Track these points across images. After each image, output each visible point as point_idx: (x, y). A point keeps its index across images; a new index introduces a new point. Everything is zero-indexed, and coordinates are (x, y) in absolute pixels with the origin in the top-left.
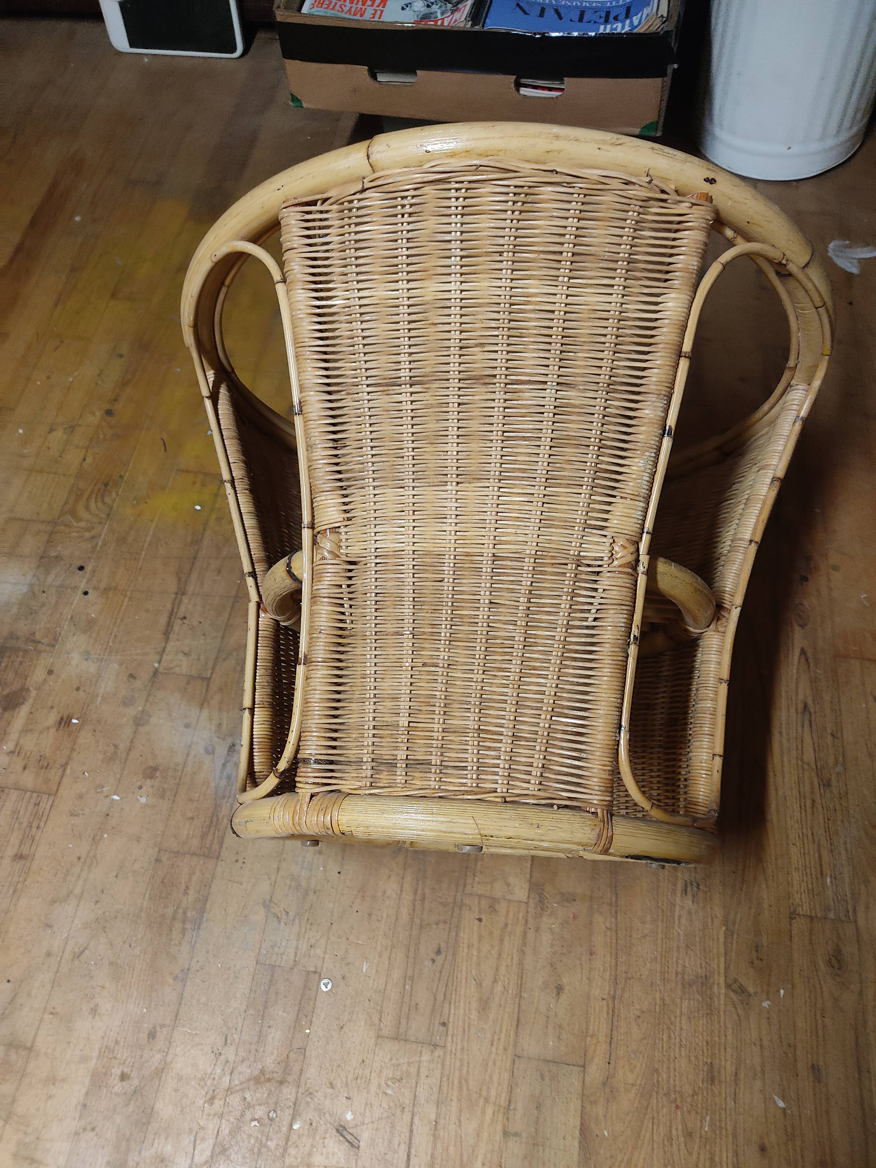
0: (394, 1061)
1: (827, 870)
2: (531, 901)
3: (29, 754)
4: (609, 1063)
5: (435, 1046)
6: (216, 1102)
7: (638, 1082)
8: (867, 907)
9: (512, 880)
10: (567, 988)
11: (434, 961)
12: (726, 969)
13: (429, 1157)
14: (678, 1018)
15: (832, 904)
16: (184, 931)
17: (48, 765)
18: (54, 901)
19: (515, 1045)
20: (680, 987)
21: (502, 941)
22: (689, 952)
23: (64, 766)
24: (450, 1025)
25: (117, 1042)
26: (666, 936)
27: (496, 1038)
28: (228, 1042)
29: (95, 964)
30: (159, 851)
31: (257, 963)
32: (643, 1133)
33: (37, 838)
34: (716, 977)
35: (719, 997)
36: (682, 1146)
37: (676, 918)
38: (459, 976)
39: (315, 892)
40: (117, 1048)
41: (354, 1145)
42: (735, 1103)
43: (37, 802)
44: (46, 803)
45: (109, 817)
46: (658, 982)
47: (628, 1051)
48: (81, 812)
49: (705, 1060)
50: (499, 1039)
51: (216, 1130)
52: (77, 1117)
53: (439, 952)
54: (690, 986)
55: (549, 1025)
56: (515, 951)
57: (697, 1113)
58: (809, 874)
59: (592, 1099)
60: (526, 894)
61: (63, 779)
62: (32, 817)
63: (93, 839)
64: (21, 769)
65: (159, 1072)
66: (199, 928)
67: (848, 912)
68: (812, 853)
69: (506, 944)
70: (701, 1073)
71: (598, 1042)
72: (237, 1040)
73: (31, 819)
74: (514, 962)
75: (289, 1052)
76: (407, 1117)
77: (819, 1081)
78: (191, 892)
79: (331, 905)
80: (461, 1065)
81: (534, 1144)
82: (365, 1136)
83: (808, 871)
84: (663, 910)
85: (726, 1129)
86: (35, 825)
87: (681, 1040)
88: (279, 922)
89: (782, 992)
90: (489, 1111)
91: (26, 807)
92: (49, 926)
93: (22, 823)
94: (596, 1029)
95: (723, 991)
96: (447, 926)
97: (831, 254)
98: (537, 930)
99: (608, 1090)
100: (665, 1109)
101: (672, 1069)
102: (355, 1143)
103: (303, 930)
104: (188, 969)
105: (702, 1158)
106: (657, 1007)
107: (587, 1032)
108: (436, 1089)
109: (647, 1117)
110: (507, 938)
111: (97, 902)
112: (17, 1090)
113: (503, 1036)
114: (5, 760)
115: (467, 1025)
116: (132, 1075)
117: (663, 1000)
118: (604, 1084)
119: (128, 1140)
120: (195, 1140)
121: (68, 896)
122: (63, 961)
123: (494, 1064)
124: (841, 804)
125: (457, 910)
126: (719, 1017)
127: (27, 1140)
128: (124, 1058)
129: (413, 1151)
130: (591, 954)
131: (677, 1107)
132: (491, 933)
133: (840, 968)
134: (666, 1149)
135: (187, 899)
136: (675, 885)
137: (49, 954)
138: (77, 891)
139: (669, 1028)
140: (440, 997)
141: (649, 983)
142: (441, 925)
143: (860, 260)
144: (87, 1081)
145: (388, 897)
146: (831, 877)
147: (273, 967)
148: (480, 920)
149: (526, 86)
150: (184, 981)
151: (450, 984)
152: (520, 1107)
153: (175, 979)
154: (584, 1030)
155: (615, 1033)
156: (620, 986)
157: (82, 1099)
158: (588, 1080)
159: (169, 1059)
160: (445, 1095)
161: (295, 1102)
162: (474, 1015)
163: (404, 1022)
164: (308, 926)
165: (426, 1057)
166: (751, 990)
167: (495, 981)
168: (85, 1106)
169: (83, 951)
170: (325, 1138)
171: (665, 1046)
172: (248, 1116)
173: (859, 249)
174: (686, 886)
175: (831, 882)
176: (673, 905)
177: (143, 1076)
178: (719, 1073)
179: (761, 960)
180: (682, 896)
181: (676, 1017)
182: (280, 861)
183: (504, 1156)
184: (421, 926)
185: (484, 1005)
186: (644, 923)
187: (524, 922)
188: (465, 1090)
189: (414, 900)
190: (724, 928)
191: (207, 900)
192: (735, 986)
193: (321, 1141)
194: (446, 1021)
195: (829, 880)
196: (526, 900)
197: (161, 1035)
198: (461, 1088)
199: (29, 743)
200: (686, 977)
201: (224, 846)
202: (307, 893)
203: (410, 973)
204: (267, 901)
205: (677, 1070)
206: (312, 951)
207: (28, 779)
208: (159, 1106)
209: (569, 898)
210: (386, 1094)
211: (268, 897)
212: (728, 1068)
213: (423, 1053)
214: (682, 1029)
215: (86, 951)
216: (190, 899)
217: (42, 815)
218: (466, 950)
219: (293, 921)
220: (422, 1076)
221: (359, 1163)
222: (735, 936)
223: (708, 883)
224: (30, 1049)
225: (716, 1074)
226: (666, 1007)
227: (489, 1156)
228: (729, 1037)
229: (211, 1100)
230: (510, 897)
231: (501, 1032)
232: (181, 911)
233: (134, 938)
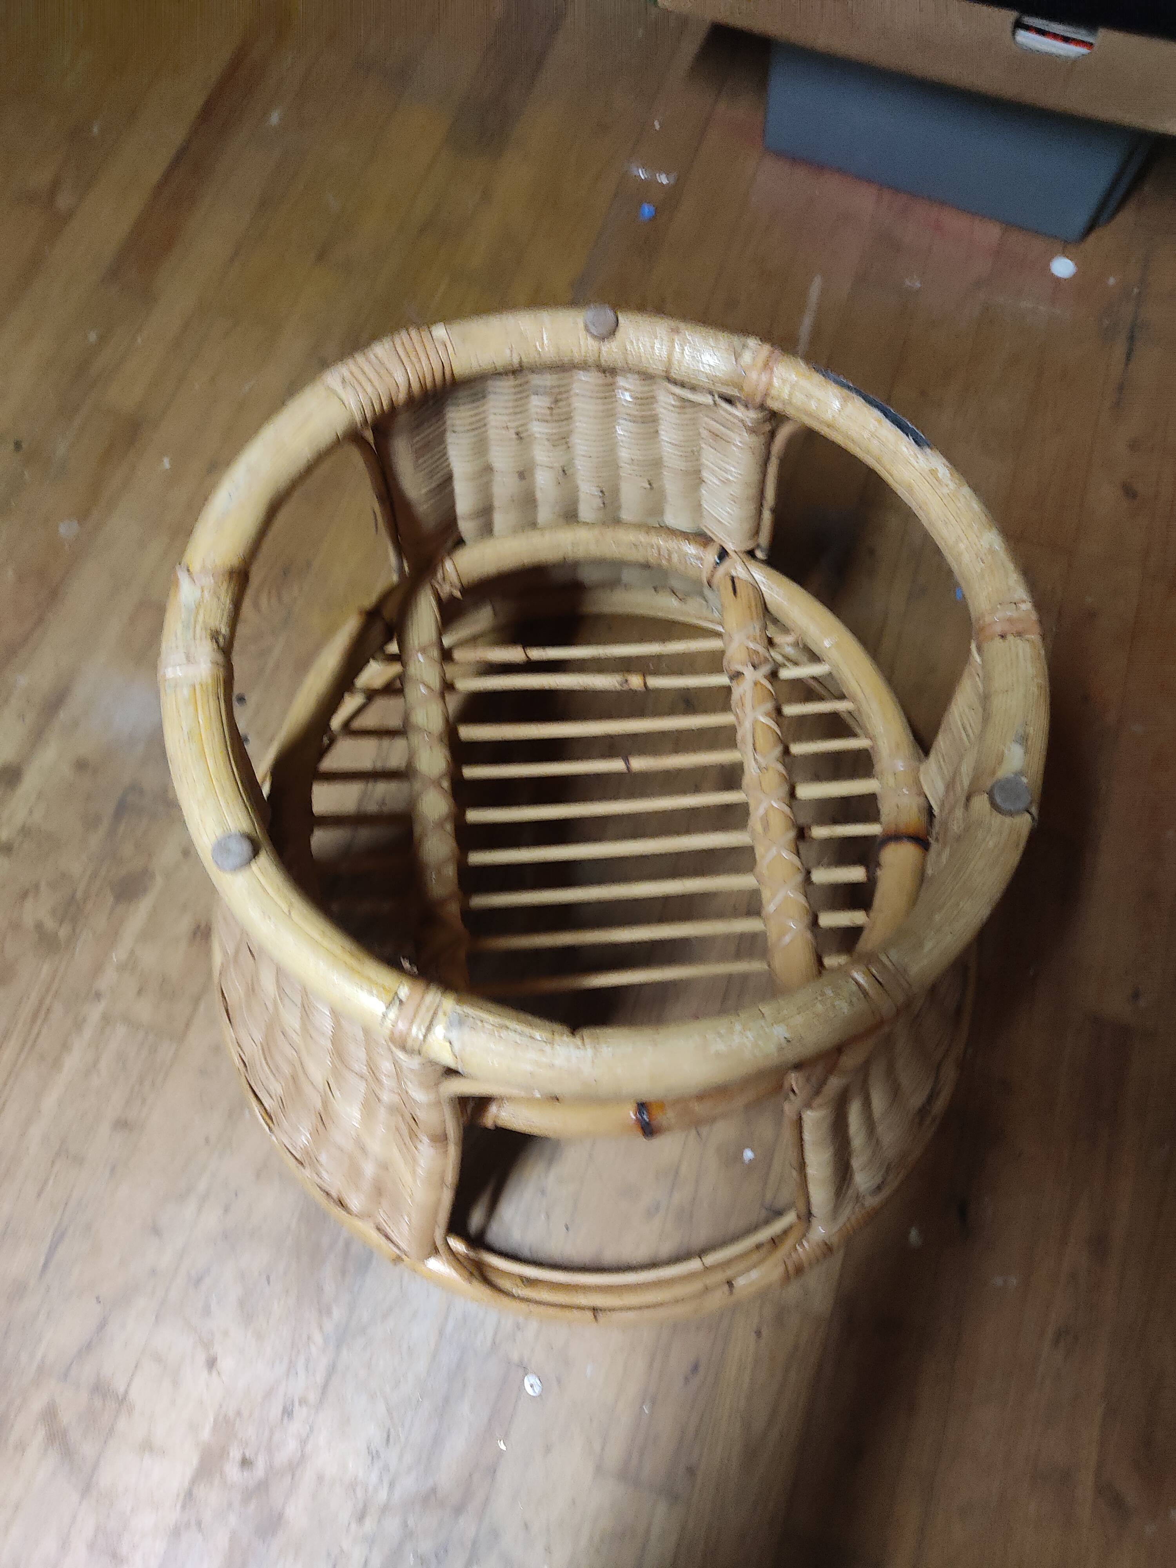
3: (147, 972)
5: (676, 1498)
6: (367, 1520)
11: (687, 1380)
12: (1098, 1466)
17: (173, 993)
18: (167, 1198)
20: (1029, 1479)
23: (197, 1000)
24: (700, 1474)
25: (239, 1414)
28: (391, 1441)
29: (218, 1298)
31: (440, 1335)
33: (150, 1100)
35: (1083, 1503)
40: (238, 1422)
43: (154, 1047)
44: (165, 1051)
47: (942, 1557)
52: (179, 1507)
53: (696, 1369)
61: (194, 1019)
62: (146, 1068)
63: (229, 1115)
64: (135, 994)
71: (902, 1535)
72: (403, 1441)
73: (144, 1072)
75: (474, 1471)
86: (149, 1080)
91: (138, 1052)
92: (157, 1232)
93: (130, 1074)
95: (1090, 1496)
104: (345, 1328)
108: (669, 1559)
111: (227, 1209)
112: (101, 1453)
114: (112, 976)
116: (257, 1461)
119: (245, 1553)
121: (188, 1192)
122: (173, 1285)
126: (1079, 1534)
127: (109, 1527)
128: (247, 1437)
137: (154, 1273)
138: (200, 1189)
139: (1005, 1537)
140: (691, 1431)
142: (704, 1332)
144: (195, 1461)
147: (462, 1347)
148: (759, 1334)
149: (1028, 28)
150: (338, 1346)
151: (706, 1416)
157: (186, 1484)
159: (308, 1450)
161: (475, 1542)
163: (636, 1456)
168: (189, 1495)
177: (272, 1467)
184: (675, 1328)
192: (1107, 1494)
197: (301, 1413)
199: (149, 957)
203: (652, 1390)
208: (289, 1512)
210: (599, 1551)
214: (1023, 1541)
215: (207, 1278)
217: (160, 1067)
224: (121, 1401)
229: (361, 1517)
233: (275, 1271)
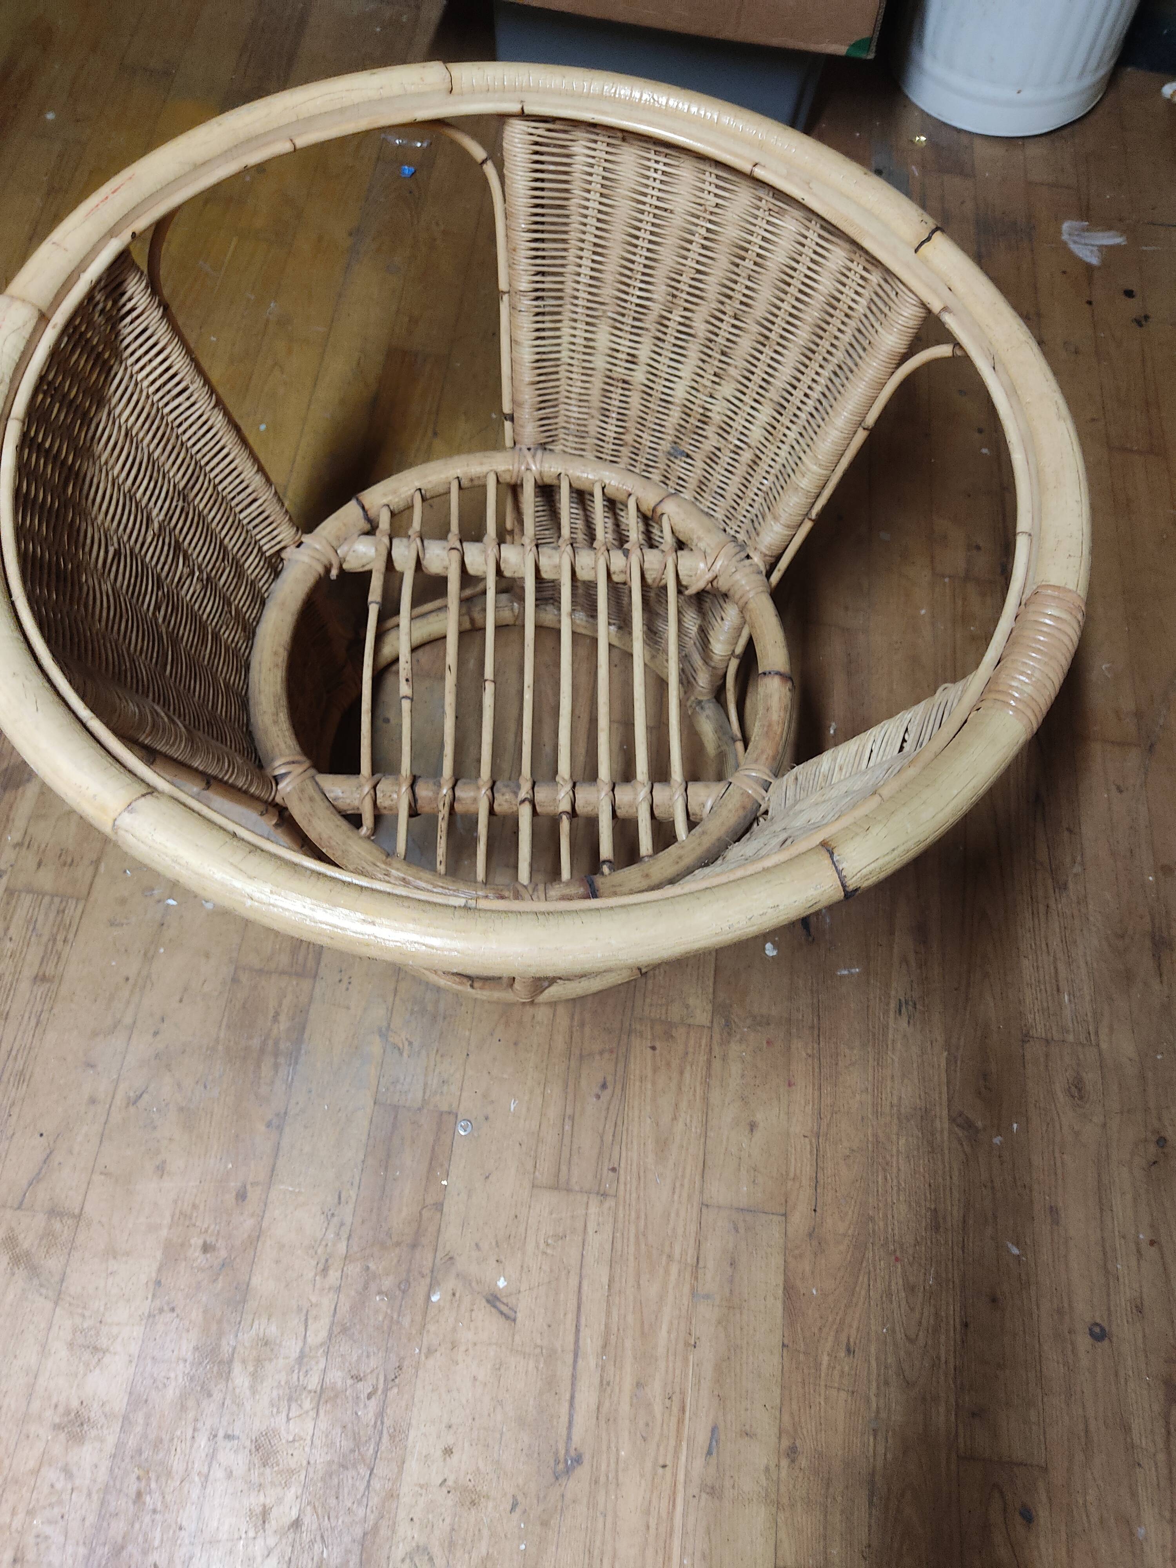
0: (554, 1216)
1: (1063, 984)
2: (715, 1025)
3: (43, 846)
4: (815, 1210)
5: (605, 1195)
6: (331, 1272)
7: (850, 1232)
8: (1111, 1029)
9: (691, 1001)
10: (761, 1125)
11: (598, 1097)
12: (949, 1101)
13: (603, 1327)
14: (895, 1158)
15: (1071, 1025)
16: (276, 1066)
17: (72, 861)
18: (95, 1034)
19: (702, 1192)
20: (895, 1121)
21: (682, 1073)
22: (906, 1081)
23: (97, 863)
24: (622, 1172)
25: (195, 1206)
26: (878, 1064)
27: (678, 1185)
28: (342, 1199)
29: (159, 1110)
30: (236, 969)
31: (375, 1103)
32: (857, 1289)
33: (64, 956)
34: (938, 1109)
35: (942, 1131)
36: (904, 1303)
37: (889, 1043)
38: (630, 1114)
39: (445, 1018)
40: (195, 1215)
41: (510, 1318)
42: (963, 1251)
43: (62, 908)
44: (73, 910)
45: (165, 927)
46: (870, 1116)
47: (837, 1197)
48: (125, 921)
49: (928, 1206)
50: (682, 1185)
51: (333, 1307)
52: (150, 1297)
53: (604, 1086)
54: (908, 1120)
55: (742, 1169)
56: (698, 1084)
57: (920, 1265)
58: (1044, 991)
59: (797, 1252)
60: (709, 1018)
61: (96, 879)
62: (56, 927)
63: (145, 954)
64: (35, 866)
65: (255, 1238)
66: (296, 1063)
67: (1089, 1034)
68: (1046, 966)
69: (687, 1075)
70: (924, 1220)
71: (801, 1186)
72: (354, 1198)
73: (55, 931)
74: (698, 1098)
75: (422, 1209)
76: (574, 1281)
77: (1057, 1224)
78: (282, 1018)
79: (467, 1033)
80: (638, 1218)
81: (729, 1308)
82: (524, 1305)
83: (1043, 987)
84: (874, 1035)
85: (953, 1282)
86: (60, 937)
87: (899, 1182)
88: (401, 1054)
89: (1015, 1126)
90: (674, 1269)
91: (46, 915)
92: (91, 1065)
93: (41, 935)
94: (798, 1172)
95: (946, 1125)
96: (614, 1056)
97: (1065, 237)
98: (724, 1058)
99: (815, 1243)
100: (882, 1263)
101: (890, 1217)
102: (512, 1314)
103: (432, 1063)
104: (286, 1113)
105: (926, 1314)
106: (870, 1146)
107: (787, 1175)
108: (608, 1247)
109: (862, 1272)
110: (688, 1068)
111: (156, 1034)
112: (66, 1265)
113: (686, 1181)
114: (9, 854)
115: (642, 1169)
116: (218, 1245)
117: (875, 1136)
118: (810, 1235)
119: (219, 1322)
120: (306, 1319)
121: (115, 1027)
122: (113, 1108)
123: (677, 1214)
124: (1080, 911)
125: (624, 1037)
126: (943, 1155)
127: (85, 1325)
128: (206, 1226)
129: (583, 1321)
130: (790, 1085)
131: (897, 1259)
132: (668, 1064)
133: (1081, 1098)
134: (885, 1306)
135: (279, 1028)
136: (888, 1004)
137: (93, 1101)
138: (128, 1020)
139: (884, 1170)
140: (608, 1138)
141: (860, 1118)
142: (606, 1055)
143: (1101, 247)
144: (159, 1255)
145: (538, 1022)
146: (1069, 995)
147: (396, 1108)
148: (653, 1048)
150: (280, 1128)
151: (620, 1123)
152: (711, 1264)
153: (269, 1125)
154: (784, 1173)
155: (820, 1175)
156: (825, 1122)
157: (154, 1275)
158: (790, 1230)
159: (265, 1225)
160: (620, 1253)
161: (433, 1268)
162: (651, 1159)
163: (564, 1168)
164: (438, 1058)
165: (593, 1209)
166: (979, 1124)
167: (675, 1118)
168: (158, 1283)
169: (141, 1095)
170: (472, 1310)
171: (880, 1189)
172: (373, 1287)
173: (1100, 234)
174: (900, 1006)
175: (1070, 1001)
176: (886, 1027)
177: (233, 1246)
178: (944, 1218)
179: (990, 1089)
180: (896, 1018)
181: (892, 1156)
182: (397, 981)
183: (693, 1322)
184: (581, 1057)
185: (662, 1145)
186: (852, 1048)
187: (707, 1050)
188: (643, 1246)
189: (571, 1027)
190: (945, 1054)
191: (304, 1028)
192: (960, 1120)
193: (467, 1315)
194: (616, 1166)
195: (1066, 998)
196: (709, 1024)
197: (254, 1195)
198: (637, 1243)
199: (43, 833)
200: (903, 1111)
201: (322, 964)
202: (434, 1018)
203: (569, 1111)
204: (384, 1029)
205: (895, 1217)
206: (445, 1088)
207: (46, 879)
208: (256, 1281)
209: (761, 1022)
210: (546, 1253)
211: (385, 1024)
212: (955, 1213)
213: (590, 1203)
214: (899, 1170)
215: (145, 1096)
216: (282, 1028)
217: (70, 925)
218: (638, 1084)
219: (419, 1053)
220: (590, 1231)
221: (517, 1338)
222: (959, 1063)
223: (926, 1002)
224: (78, 1217)
225: (941, 1221)
226: (880, 1145)
227: (675, 1322)
228: (955, 1178)
229: (325, 1271)
230: (691, 1021)
231: (683, 1176)
232: (270, 1042)
233: (210, 1077)
